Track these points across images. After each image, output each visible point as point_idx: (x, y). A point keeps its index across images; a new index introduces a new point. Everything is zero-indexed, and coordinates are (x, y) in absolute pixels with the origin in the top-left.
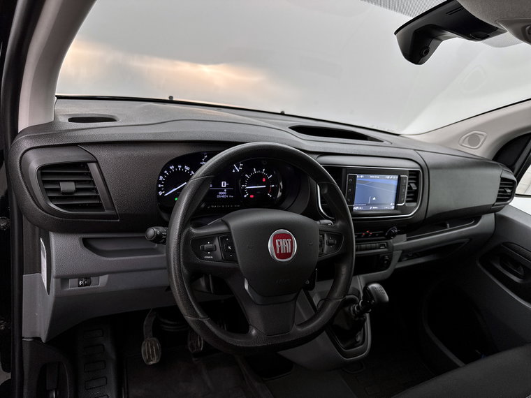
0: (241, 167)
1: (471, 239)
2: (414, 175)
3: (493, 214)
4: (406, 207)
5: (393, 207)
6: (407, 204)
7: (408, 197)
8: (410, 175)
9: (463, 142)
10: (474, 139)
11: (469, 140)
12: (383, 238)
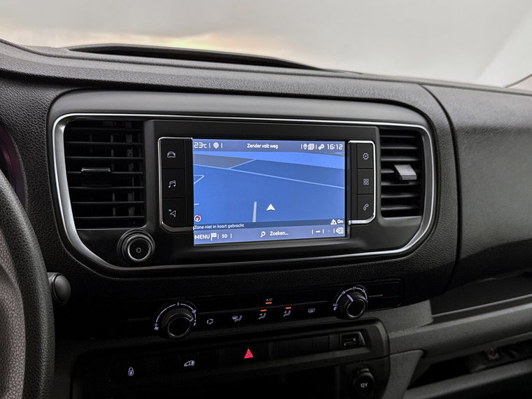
2: (405, 142)
4: (383, 230)
5: (341, 231)
6: (384, 221)
7: (384, 202)
8: (384, 141)
12: (334, 319)
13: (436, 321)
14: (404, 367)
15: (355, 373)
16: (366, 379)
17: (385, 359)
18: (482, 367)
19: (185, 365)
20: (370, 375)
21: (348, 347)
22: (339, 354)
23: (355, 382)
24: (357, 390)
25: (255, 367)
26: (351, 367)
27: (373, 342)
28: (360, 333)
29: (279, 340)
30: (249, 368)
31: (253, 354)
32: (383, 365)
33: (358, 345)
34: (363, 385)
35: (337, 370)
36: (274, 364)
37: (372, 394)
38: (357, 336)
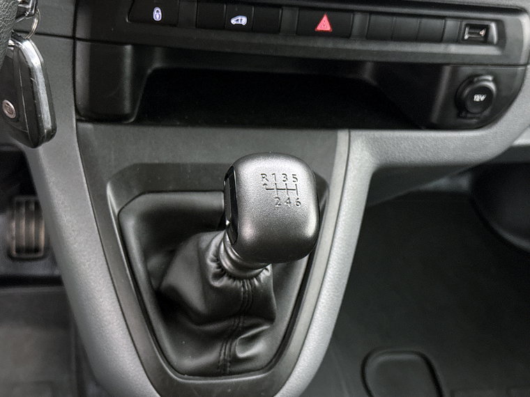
15: (471, 79)
16: (485, 91)
17: (520, 69)
19: (233, 21)
20: (492, 86)
21: (471, 42)
22: (454, 49)
23: (467, 91)
24: (469, 103)
25: (330, 44)
26: (467, 70)
27: (509, 41)
28: (493, 26)
29: (371, 13)
30: (320, 43)
31: (331, 24)
32: (514, 75)
33: (486, 41)
34: (478, 98)
35: (447, 72)
36: (357, 46)
37: (487, 112)
38: (487, 28)
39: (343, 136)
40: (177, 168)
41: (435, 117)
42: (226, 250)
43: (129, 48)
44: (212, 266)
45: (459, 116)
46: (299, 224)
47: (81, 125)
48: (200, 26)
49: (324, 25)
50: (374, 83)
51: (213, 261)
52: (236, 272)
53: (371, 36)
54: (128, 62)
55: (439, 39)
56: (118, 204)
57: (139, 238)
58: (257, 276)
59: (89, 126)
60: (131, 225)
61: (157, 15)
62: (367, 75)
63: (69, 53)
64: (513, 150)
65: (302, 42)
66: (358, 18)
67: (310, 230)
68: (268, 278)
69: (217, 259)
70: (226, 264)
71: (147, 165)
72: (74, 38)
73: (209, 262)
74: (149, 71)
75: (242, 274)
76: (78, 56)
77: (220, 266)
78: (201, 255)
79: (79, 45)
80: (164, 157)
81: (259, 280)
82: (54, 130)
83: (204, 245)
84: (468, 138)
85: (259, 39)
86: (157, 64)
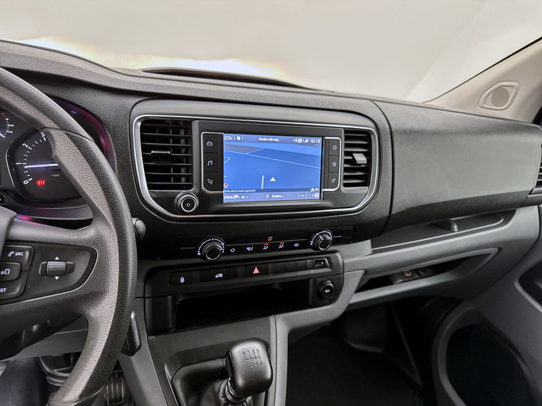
0: (11, 129)
1: (500, 249)
2: (360, 139)
3: (537, 206)
4: (344, 195)
5: (317, 196)
6: (344, 190)
7: (346, 178)
8: (347, 138)
9: (484, 103)
10: (500, 95)
11: (492, 97)
12: (310, 250)
13: (374, 252)
14: (352, 280)
15: (322, 283)
16: (329, 287)
17: (341, 275)
18: (401, 281)
19: (216, 277)
20: (331, 285)
21: (318, 268)
22: (312, 272)
23: (322, 289)
24: (323, 294)
25: (260, 278)
26: (320, 279)
27: (334, 265)
28: (326, 259)
29: (275, 262)
30: (256, 279)
31: (259, 270)
32: (339, 279)
33: (325, 266)
34: (327, 291)
35: (311, 281)
36: (272, 277)
37: (332, 296)
38: (324, 261)
39: (272, 318)
40: (198, 350)
41: (310, 302)
42: (228, 390)
43: (170, 297)
44: (223, 400)
45: (320, 300)
46: (263, 373)
47: (149, 337)
48: (202, 281)
49: (256, 271)
50: (280, 289)
51: (222, 397)
52: (234, 401)
53: (276, 272)
54: (170, 303)
55: (306, 269)
56: (171, 375)
57: (183, 390)
58: (245, 401)
59: (153, 337)
60: (178, 384)
61: (182, 280)
62: (277, 287)
63: (142, 305)
64: (350, 306)
65: (248, 280)
66: (270, 265)
67: (269, 376)
68: (250, 400)
69: (225, 396)
70: (229, 397)
71: (182, 352)
72: (144, 297)
73: (220, 398)
74: (177, 303)
75: (238, 402)
76: (147, 305)
77: (226, 399)
78: (216, 395)
79: (147, 300)
80: (191, 346)
81: (246, 403)
82: (141, 345)
83: (217, 389)
84: (326, 309)
85: (229, 282)
86: (181, 299)
